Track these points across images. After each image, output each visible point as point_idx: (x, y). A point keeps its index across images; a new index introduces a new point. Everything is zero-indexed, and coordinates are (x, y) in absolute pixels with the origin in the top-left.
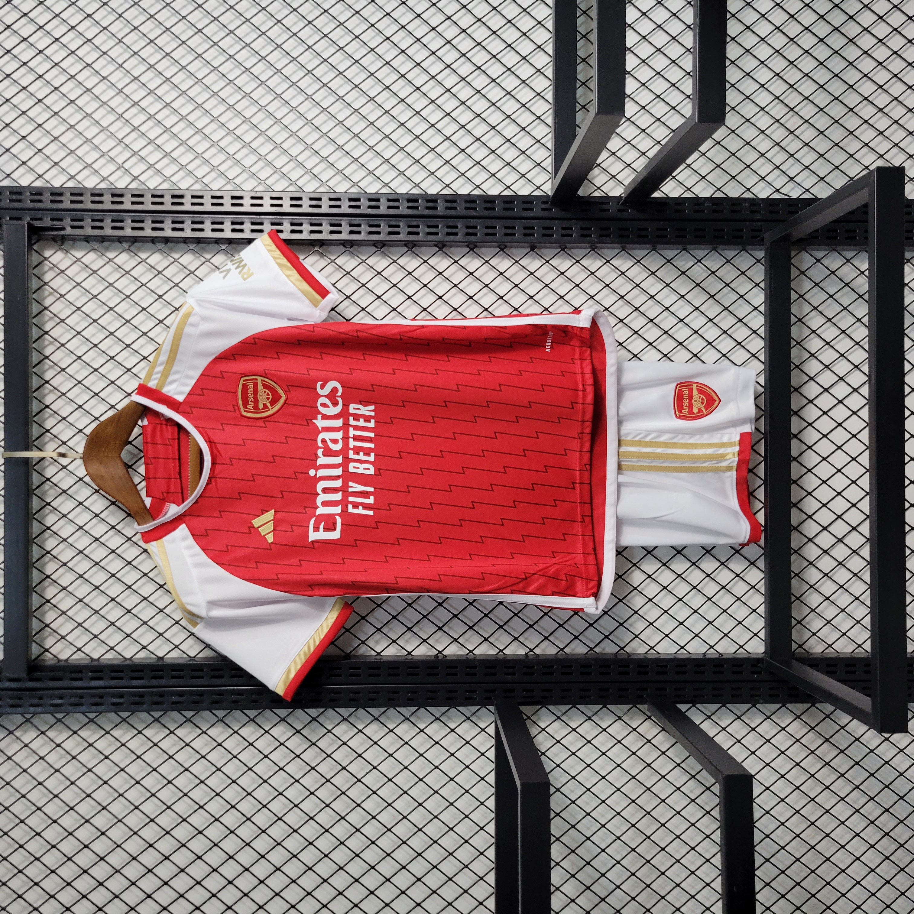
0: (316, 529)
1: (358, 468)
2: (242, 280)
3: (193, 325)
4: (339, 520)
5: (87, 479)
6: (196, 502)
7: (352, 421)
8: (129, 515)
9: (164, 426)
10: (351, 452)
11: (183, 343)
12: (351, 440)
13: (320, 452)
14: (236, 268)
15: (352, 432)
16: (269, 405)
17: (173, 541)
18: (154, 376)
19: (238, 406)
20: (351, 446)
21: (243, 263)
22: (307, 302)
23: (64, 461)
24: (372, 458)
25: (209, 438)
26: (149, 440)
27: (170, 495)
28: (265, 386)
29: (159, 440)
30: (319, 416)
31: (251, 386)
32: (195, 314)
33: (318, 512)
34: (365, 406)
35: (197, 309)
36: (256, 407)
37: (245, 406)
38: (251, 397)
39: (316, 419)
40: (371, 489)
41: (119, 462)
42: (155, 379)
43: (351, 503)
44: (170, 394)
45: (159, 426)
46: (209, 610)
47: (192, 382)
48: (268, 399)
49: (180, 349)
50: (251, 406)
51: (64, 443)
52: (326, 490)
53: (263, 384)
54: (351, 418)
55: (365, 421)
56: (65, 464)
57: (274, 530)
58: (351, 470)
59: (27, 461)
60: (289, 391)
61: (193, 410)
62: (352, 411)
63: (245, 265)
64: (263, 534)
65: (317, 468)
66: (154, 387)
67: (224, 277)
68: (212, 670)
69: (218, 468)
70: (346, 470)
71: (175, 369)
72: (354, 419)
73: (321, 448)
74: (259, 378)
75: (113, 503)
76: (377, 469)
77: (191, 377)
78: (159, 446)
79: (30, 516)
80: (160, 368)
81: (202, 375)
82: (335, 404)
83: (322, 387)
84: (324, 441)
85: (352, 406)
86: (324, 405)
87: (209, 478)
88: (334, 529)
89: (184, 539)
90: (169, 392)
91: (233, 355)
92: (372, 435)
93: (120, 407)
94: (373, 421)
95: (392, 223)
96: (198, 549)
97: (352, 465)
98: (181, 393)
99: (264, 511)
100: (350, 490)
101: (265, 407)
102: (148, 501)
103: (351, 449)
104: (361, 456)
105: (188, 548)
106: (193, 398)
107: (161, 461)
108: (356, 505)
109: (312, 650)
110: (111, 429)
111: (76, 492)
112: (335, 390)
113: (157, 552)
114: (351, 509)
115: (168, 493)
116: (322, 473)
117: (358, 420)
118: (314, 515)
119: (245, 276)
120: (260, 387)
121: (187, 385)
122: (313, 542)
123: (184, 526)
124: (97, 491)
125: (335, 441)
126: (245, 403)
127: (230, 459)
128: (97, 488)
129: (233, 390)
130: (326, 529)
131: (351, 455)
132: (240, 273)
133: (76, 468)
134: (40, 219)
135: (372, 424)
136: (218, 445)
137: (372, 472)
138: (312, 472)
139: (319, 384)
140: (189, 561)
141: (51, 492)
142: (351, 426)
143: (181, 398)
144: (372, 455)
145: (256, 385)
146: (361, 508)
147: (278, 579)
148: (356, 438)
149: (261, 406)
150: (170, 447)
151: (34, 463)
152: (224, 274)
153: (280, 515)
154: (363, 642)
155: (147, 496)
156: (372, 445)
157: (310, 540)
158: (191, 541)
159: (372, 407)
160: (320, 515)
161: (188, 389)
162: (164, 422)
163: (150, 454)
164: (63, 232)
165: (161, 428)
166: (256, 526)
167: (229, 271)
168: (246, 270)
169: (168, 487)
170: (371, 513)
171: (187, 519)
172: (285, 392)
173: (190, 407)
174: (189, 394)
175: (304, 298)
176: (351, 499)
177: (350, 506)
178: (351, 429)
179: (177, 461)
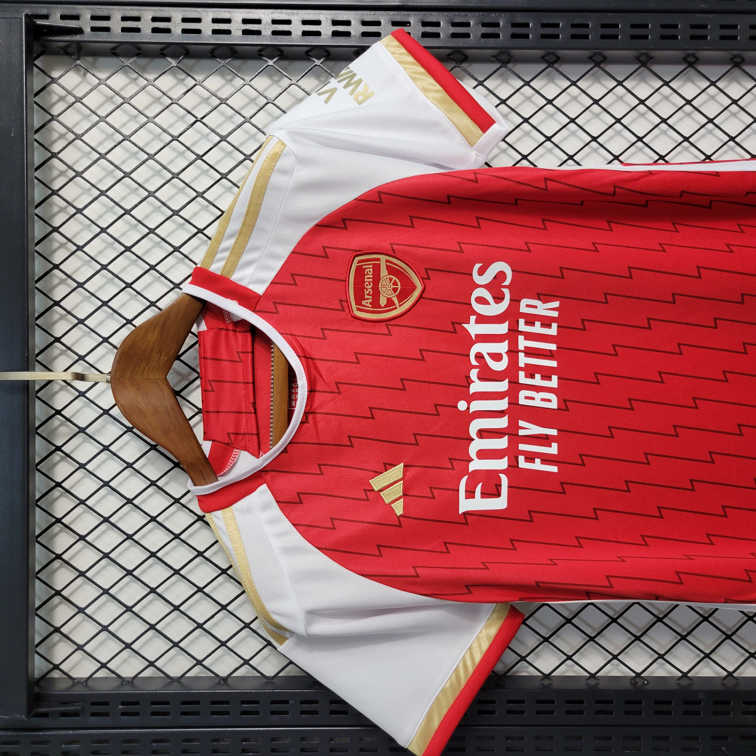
0: (470, 494)
1: (533, 399)
2: (357, 105)
3: (284, 172)
4: (504, 480)
5: (116, 412)
6: (285, 451)
7: (522, 326)
8: (177, 465)
9: (231, 333)
10: (522, 374)
11: (267, 201)
12: (521, 355)
13: (474, 374)
14: (345, 87)
15: (522, 343)
16: (395, 300)
17: (248, 510)
18: (219, 256)
19: (347, 301)
20: (521, 364)
21: (355, 79)
22: (458, 137)
23: (82, 386)
24: (554, 382)
25: (303, 349)
26: (209, 355)
27: (240, 437)
28: (391, 270)
29: (223, 353)
30: (473, 318)
31: (369, 271)
32: (287, 154)
33: (473, 467)
34: (544, 302)
35: (291, 146)
36: (376, 303)
37: (358, 302)
38: (369, 288)
39: (468, 323)
40: (554, 432)
41: (165, 388)
42: (221, 260)
43: (523, 453)
44: (243, 283)
45: (223, 332)
46: (308, 623)
47: (279, 264)
48: (395, 290)
49: (263, 211)
50: (367, 302)
51: (82, 358)
52: (483, 433)
53: (388, 267)
54: (522, 321)
55: (543, 325)
56: (83, 390)
57: (405, 495)
58: (522, 401)
59: (26, 385)
60: (428, 278)
61: (279, 307)
62: (523, 309)
63: (360, 81)
64: (387, 502)
65: (470, 398)
66: (219, 273)
67: (326, 102)
68: (303, 702)
69: (319, 398)
70: (514, 402)
71: (252, 243)
72: (527, 323)
73: (475, 367)
74: (383, 258)
75: (153, 448)
76: (562, 401)
77: (275, 257)
78: (224, 364)
79: (31, 465)
80: (229, 243)
81: (293, 252)
82: (499, 299)
83: (481, 272)
84: (479, 356)
85: (524, 302)
86: (481, 301)
87: (305, 413)
88: (498, 495)
89: (265, 507)
90: (242, 279)
91: (344, 220)
92: (553, 347)
93: (163, 304)
94: (555, 326)
95: (577, 21)
96: (287, 524)
97: (523, 394)
98: (260, 281)
99: (388, 466)
100: (521, 433)
101: (390, 302)
102: (207, 446)
103: (522, 369)
104: (538, 381)
105: (272, 521)
106: (279, 289)
107: (228, 386)
108: (530, 457)
109: (463, 682)
110: (152, 337)
111: (98, 431)
112: (501, 276)
113: (224, 528)
114: (522, 463)
115: (237, 434)
116: (476, 406)
117: (533, 324)
118: (465, 471)
119: (361, 98)
120: (384, 272)
121: (269, 268)
122: (465, 514)
123: (264, 487)
124: (129, 430)
125: (497, 357)
126: (359, 298)
127: (337, 383)
128: (129, 425)
129: (342, 277)
130: (484, 495)
131: (522, 379)
132: (351, 93)
133: (99, 395)
134: (46, 17)
135: (553, 331)
136: (319, 364)
137: (554, 405)
138: (462, 405)
139: (477, 266)
140: (276, 543)
141: (63, 429)
142: (521, 333)
143: (260, 289)
144: (555, 378)
145: (377, 269)
146: (538, 461)
147: (418, 576)
148: (529, 352)
149: (383, 301)
150: (240, 364)
151: (37, 388)
152: (326, 96)
153: (412, 471)
154: (523, 659)
155: (205, 439)
156: (553, 364)
157: (461, 511)
158: (276, 511)
159: (556, 304)
160: (476, 472)
161: (271, 275)
162: (231, 327)
163: (210, 376)
164: (78, 38)
165: (227, 336)
166: (376, 489)
167: (334, 90)
168: (361, 88)
169: (238, 425)
170: (554, 469)
171: (268, 477)
172: (422, 279)
173: (275, 303)
174: (272, 283)
175: (454, 130)
176: (522, 447)
177: (521, 459)
178: (521, 338)
179: (251, 386)
